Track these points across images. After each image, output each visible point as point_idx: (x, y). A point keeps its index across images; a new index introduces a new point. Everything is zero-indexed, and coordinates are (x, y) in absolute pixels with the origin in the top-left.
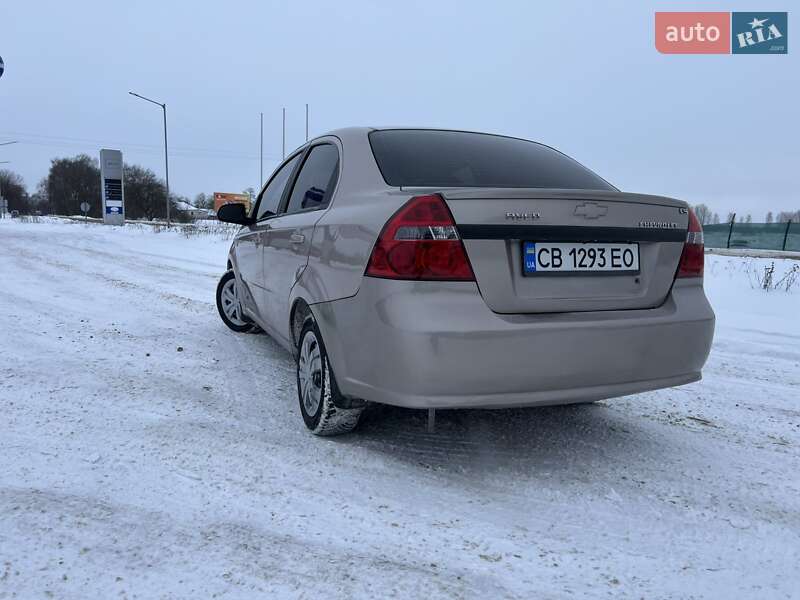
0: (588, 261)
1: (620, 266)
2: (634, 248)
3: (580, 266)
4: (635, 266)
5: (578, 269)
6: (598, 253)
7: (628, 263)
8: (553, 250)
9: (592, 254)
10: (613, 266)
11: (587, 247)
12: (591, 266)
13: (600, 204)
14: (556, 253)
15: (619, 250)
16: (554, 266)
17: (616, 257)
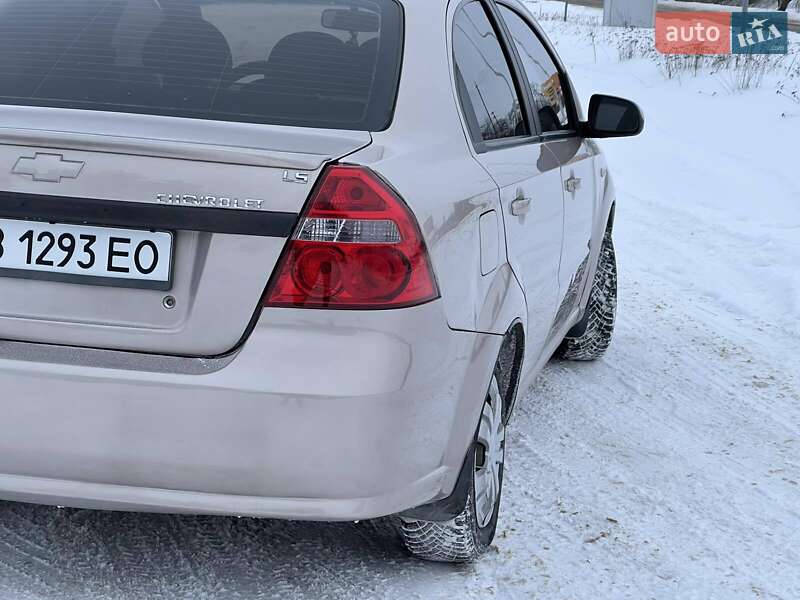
0: (56, 255)
1: (126, 270)
2: (163, 240)
3: (39, 261)
4: (161, 274)
5: (34, 266)
6: (80, 244)
7: (146, 266)
9: (67, 243)
10: (110, 268)
11: (57, 230)
12: (62, 264)
13: (68, 155)
15: (127, 241)
17: (118, 254)
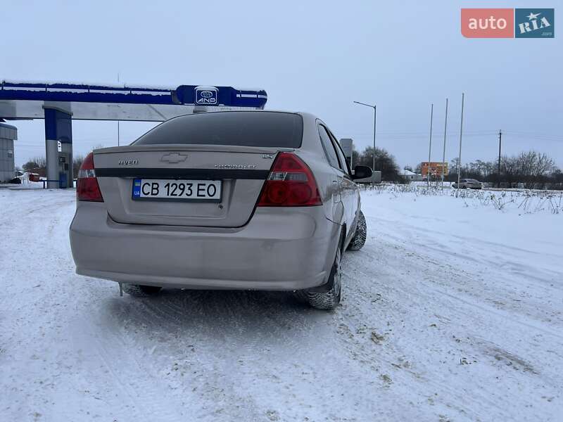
0: (178, 192)
1: (204, 196)
2: (218, 184)
3: (172, 194)
4: (217, 196)
5: (170, 196)
6: (187, 187)
7: (211, 193)
8: (153, 184)
9: (182, 187)
10: (198, 195)
11: (179, 182)
12: (180, 195)
13: (181, 153)
14: (155, 186)
15: (204, 185)
16: (152, 194)
17: (201, 190)
